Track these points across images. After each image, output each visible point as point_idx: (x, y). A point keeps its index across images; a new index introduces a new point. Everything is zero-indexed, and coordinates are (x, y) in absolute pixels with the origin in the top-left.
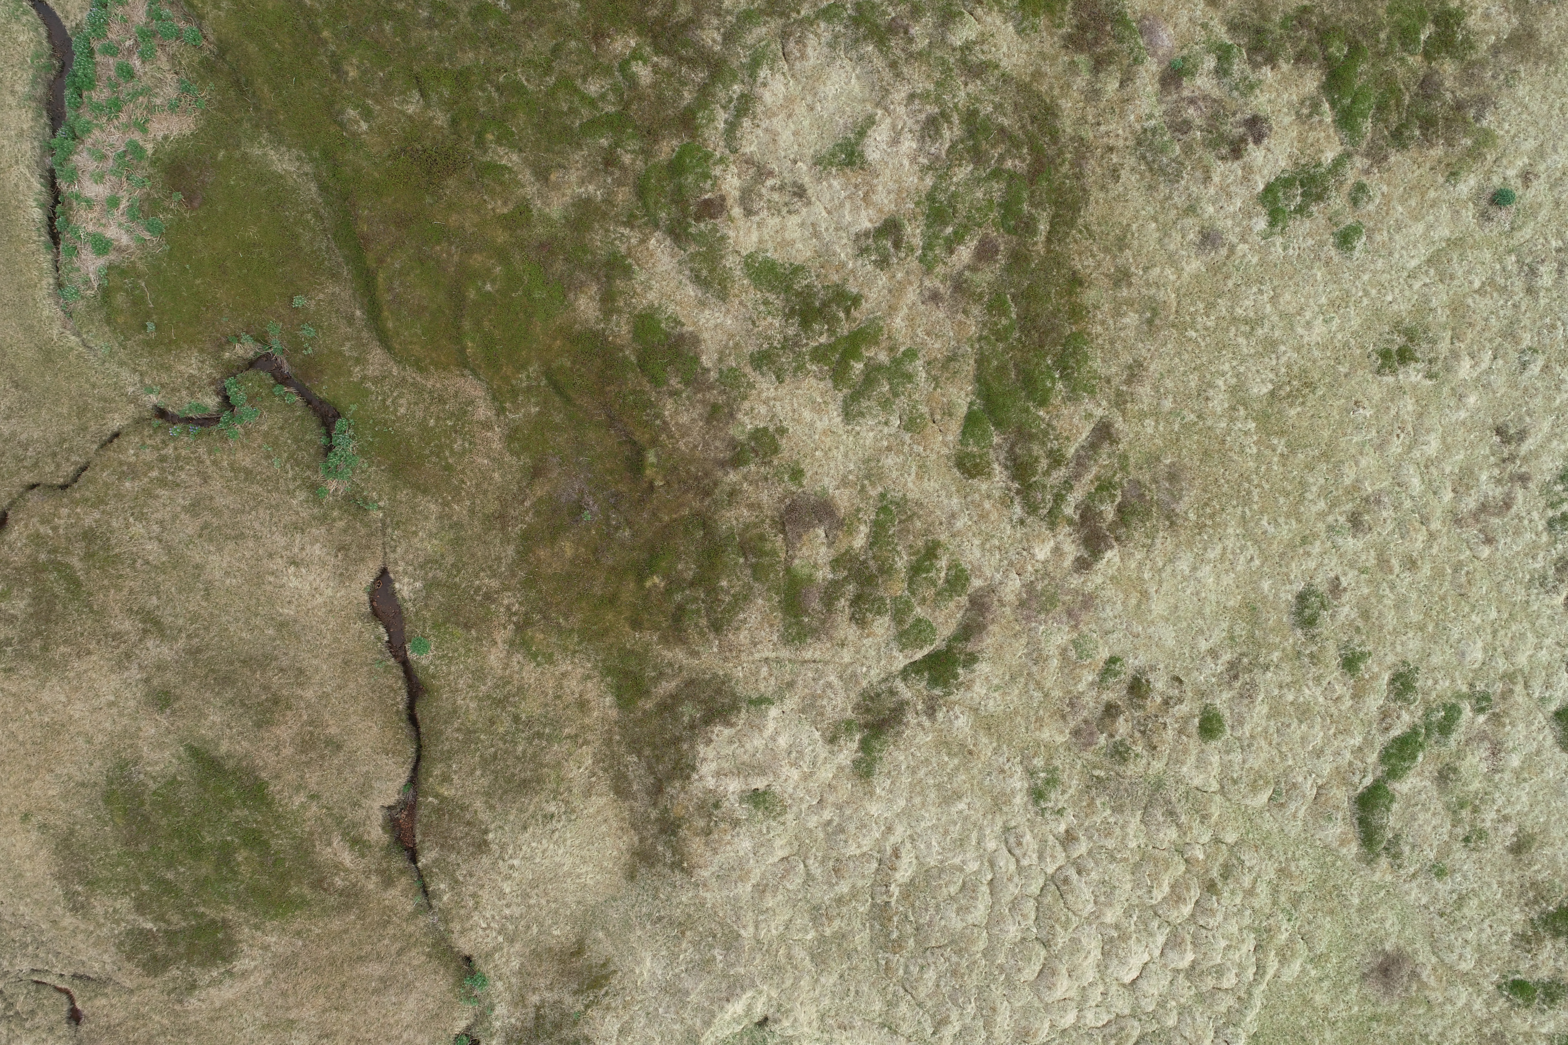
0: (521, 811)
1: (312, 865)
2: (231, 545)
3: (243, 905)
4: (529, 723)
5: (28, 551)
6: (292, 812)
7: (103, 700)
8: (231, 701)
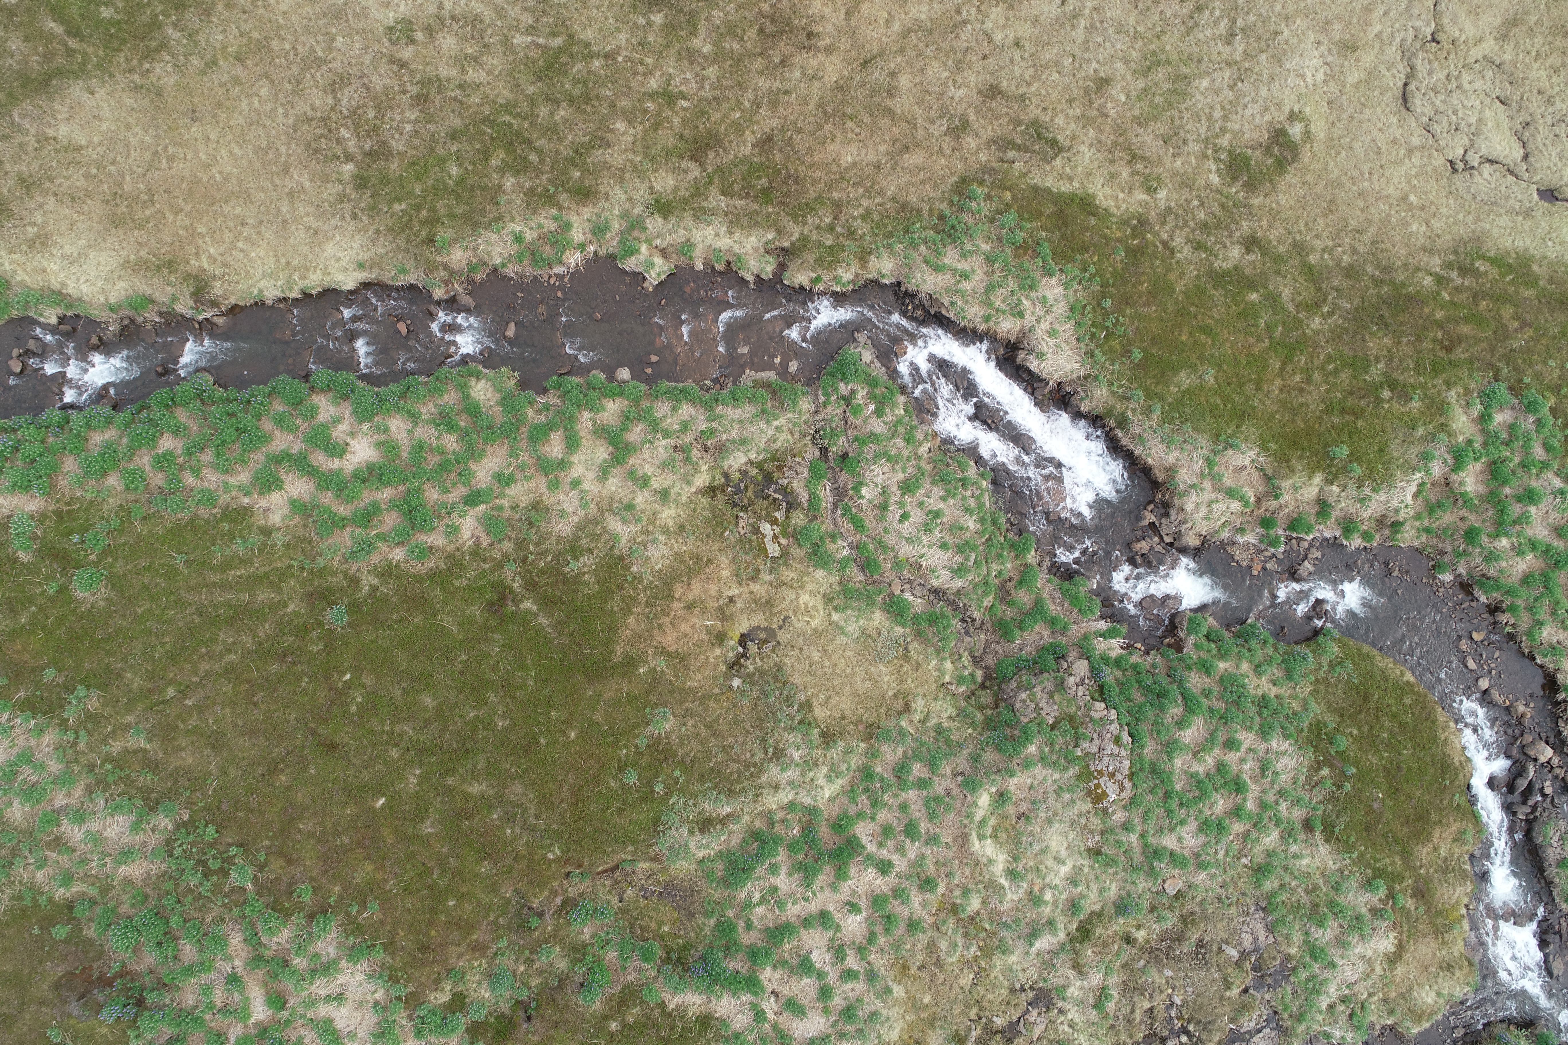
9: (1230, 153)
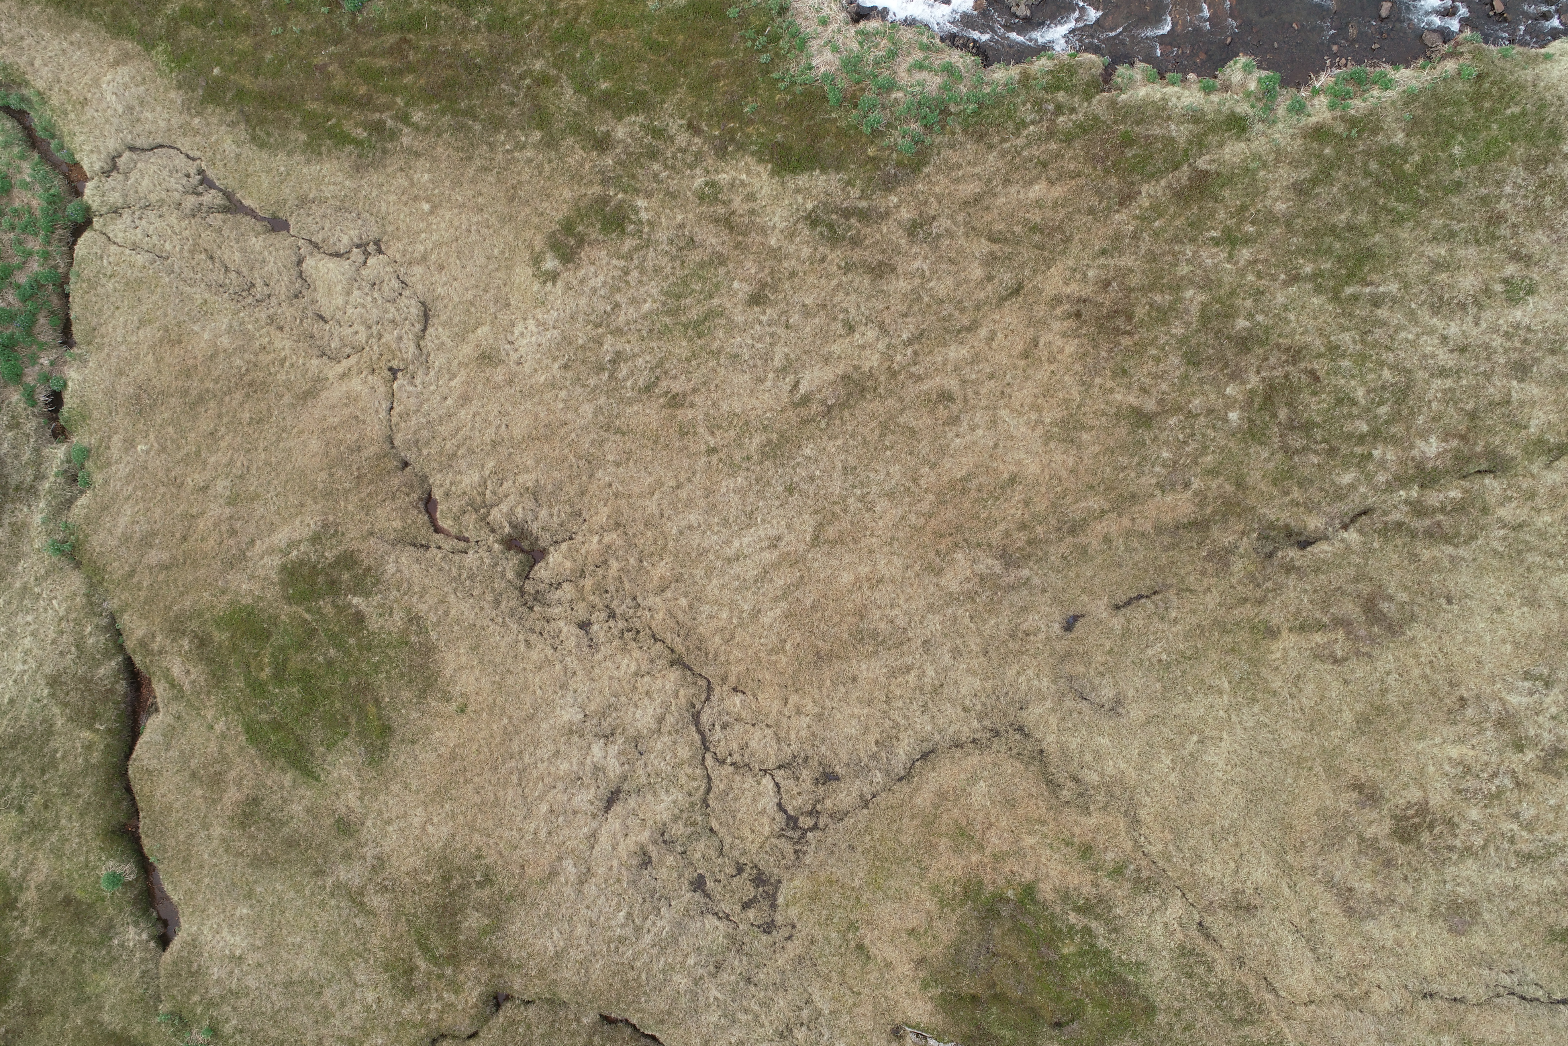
0: (16, 719)
1: (210, 661)
2: (295, 976)
3: (274, 620)
4: (8, 807)
5: (462, 977)
6: (227, 714)
7: (396, 826)
8: (283, 824)
9: (623, 231)
